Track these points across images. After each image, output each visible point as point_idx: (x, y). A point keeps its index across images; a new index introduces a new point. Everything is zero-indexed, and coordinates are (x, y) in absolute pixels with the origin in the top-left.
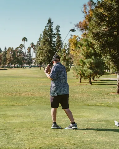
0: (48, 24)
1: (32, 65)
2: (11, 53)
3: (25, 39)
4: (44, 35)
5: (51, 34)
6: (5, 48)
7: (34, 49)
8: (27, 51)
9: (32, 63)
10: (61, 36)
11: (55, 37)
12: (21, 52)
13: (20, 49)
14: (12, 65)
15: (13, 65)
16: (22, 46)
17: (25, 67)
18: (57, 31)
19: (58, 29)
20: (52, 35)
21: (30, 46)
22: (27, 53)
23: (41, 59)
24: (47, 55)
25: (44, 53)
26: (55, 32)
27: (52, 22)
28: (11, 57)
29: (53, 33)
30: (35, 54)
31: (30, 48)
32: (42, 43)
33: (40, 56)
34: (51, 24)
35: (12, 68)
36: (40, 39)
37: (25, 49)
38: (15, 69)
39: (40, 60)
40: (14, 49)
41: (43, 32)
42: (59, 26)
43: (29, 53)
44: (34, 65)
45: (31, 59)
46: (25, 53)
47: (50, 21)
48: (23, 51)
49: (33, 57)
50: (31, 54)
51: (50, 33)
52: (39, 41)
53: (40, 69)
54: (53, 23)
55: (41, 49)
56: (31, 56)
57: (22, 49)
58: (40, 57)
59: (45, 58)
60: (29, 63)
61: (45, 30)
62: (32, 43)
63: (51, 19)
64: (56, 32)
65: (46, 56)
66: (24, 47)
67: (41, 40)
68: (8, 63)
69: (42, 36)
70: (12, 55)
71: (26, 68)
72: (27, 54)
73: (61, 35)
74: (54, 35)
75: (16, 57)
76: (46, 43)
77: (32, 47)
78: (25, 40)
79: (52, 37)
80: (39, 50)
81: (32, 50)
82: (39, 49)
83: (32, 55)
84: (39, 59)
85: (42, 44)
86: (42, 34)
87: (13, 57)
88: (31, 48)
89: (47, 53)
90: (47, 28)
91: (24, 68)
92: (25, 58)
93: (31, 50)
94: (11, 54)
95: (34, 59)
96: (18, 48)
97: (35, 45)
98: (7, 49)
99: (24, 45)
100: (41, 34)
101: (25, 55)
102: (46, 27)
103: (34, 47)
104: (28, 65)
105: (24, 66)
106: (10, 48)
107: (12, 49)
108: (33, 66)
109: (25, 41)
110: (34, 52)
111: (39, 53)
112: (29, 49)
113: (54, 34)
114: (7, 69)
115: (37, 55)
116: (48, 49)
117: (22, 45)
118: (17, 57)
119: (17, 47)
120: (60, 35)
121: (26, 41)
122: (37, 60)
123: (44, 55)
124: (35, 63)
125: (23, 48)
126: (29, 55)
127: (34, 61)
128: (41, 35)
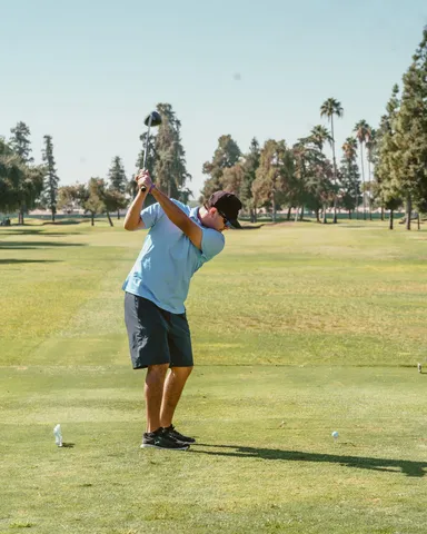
0: (422, 45)
1: (361, 209)
2: (275, 161)
3: (331, 107)
4: (407, 91)
6: (255, 143)
7: (369, 145)
9: (360, 201)
12: (317, 158)
13: (311, 145)
14: (278, 208)
15: (285, 211)
16: (320, 135)
17: (332, 220)
21: (355, 135)
22: (342, 162)
23: (395, 189)
24: (415, 170)
25: (405, 164)
28: (274, 180)
30: (372, 166)
31: (355, 141)
32: (397, 123)
33: (392, 173)
35: (280, 220)
36: (391, 107)
37: (332, 145)
38: (290, 226)
39: (392, 191)
40: (289, 146)
41: (404, 79)
43: (349, 161)
44: (368, 209)
45: (355, 186)
46: (332, 163)
48: (323, 156)
49: (367, 180)
50: (356, 167)
52: (387, 114)
53: (391, 227)
55: (394, 148)
56: (357, 176)
57: (321, 147)
58: (389, 179)
59: (409, 183)
60: (350, 202)
61: (412, 69)
62: (363, 123)
65: (412, 175)
66: (331, 139)
67: (395, 110)
68: (263, 200)
69: (399, 96)
70: (282, 172)
71: (335, 222)
72: (339, 165)
75: (294, 178)
76: (415, 122)
77: (362, 139)
78: (331, 111)
80: (386, 151)
81: (362, 151)
82: (386, 146)
83: (360, 172)
84: (387, 186)
85: (399, 128)
86: (402, 87)
87: (285, 180)
88: (358, 143)
89: (416, 163)
90: (421, 61)
91: (325, 222)
92: (333, 182)
93: (358, 151)
94: (278, 165)
95: (367, 186)
96: (304, 141)
97: (373, 132)
98: (261, 146)
99: (329, 130)
100: (397, 86)
101: (333, 170)
102: (416, 58)
103: (370, 138)
104: (343, 211)
105: (329, 216)
106: (271, 143)
107: (280, 148)
108: (365, 216)
109: (335, 115)
110: (371, 160)
111: (387, 162)
112: (350, 147)
114: (258, 227)
115: (380, 172)
116: (422, 147)
117: (319, 129)
118: (299, 176)
119: (302, 140)
121: (338, 113)
122: (380, 190)
123: (406, 173)
124: (372, 201)
125: (326, 144)
126: (350, 169)
127: (368, 193)
128: (396, 91)
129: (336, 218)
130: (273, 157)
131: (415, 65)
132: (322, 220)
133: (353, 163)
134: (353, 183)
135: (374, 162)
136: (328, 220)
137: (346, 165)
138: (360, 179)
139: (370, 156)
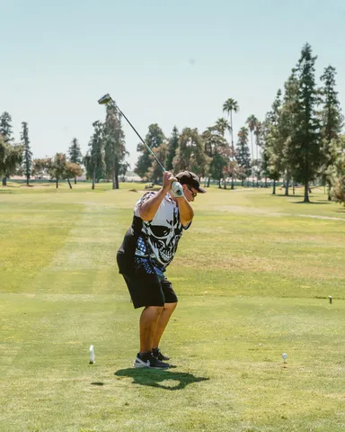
0: (301, 61)
1: (250, 179)
2: (190, 143)
3: (230, 105)
4: (287, 94)
5: (310, 93)
6: (175, 130)
7: (257, 133)
8: (236, 139)
9: (249, 174)
10: (338, 98)
11: (319, 99)
12: (219, 141)
13: (216, 132)
16: (222, 125)
17: (230, 187)
18: (328, 83)
19: (329, 77)
20: (312, 95)
21: (247, 126)
22: (238, 144)
26: (319, 84)
27: (313, 55)
28: (189, 157)
29: (315, 88)
30: (259, 148)
31: (246, 130)
34: (310, 62)
36: (276, 105)
37: (231, 133)
40: (200, 132)
41: (285, 86)
42: (333, 69)
43: (242, 144)
44: (255, 179)
45: (246, 164)
46: (230, 145)
47: (306, 54)
48: (225, 140)
49: (255, 158)
50: (247, 149)
51: (306, 89)
52: (273, 111)
54: (315, 58)
56: (248, 155)
57: (223, 134)
61: (292, 78)
62: (253, 116)
63: (311, 49)
64: (324, 86)
66: (230, 128)
67: (279, 108)
69: (281, 98)
70: (195, 152)
71: (232, 188)
72: (236, 147)
73: (338, 96)
74: (319, 96)
76: (293, 116)
77: (252, 129)
78: (231, 108)
79: (312, 99)
81: (251, 137)
83: (250, 152)
86: (283, 93)
87: (197, 157)
88: (249, 132)
90: (299, 73)
91: (225, 188)
92: (231, 159)
93: (249, 137)
94: (192, 146)
95: (256, 163)
96: (211, 129)
97: (260, 124)
98: (180, 132)
100: (280, 91)
101: (231, 150)
102: (294, 70)
103: (257, 128)
104: (238, 181)
105: (227, 184)
106: (187, 130)
107: (194, 134)
108: (253, 185)
109: (233, 111)
110: (258, 144)
112: (243, 135)
113: (319, 92)
115: (267, 153)
117: (222, 120)
119: (209, 128)
120: (335, 93)
121: (235, 109)
124: (259, 173)
125: (226, 131)
126: (243, 149)
127: (256, 167)
128: (279, 94)
129: (233, 185)
130: (188, 140)
131: (293, 75)
132: (222, 186)
133: (245, 146)
134: (245, 160)
135: (260, 145)
136: (227, 187)
137: (240, 147)
138: (251, 157)
139: (258, 141)
